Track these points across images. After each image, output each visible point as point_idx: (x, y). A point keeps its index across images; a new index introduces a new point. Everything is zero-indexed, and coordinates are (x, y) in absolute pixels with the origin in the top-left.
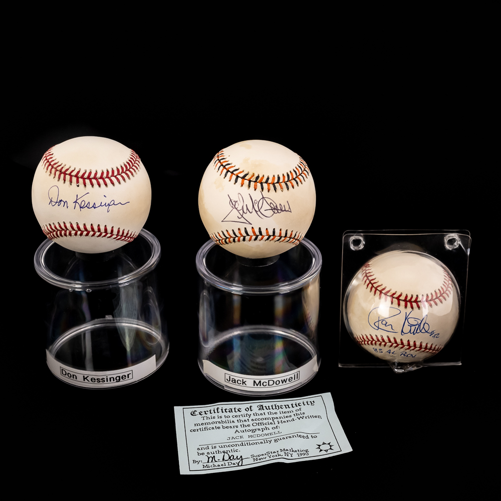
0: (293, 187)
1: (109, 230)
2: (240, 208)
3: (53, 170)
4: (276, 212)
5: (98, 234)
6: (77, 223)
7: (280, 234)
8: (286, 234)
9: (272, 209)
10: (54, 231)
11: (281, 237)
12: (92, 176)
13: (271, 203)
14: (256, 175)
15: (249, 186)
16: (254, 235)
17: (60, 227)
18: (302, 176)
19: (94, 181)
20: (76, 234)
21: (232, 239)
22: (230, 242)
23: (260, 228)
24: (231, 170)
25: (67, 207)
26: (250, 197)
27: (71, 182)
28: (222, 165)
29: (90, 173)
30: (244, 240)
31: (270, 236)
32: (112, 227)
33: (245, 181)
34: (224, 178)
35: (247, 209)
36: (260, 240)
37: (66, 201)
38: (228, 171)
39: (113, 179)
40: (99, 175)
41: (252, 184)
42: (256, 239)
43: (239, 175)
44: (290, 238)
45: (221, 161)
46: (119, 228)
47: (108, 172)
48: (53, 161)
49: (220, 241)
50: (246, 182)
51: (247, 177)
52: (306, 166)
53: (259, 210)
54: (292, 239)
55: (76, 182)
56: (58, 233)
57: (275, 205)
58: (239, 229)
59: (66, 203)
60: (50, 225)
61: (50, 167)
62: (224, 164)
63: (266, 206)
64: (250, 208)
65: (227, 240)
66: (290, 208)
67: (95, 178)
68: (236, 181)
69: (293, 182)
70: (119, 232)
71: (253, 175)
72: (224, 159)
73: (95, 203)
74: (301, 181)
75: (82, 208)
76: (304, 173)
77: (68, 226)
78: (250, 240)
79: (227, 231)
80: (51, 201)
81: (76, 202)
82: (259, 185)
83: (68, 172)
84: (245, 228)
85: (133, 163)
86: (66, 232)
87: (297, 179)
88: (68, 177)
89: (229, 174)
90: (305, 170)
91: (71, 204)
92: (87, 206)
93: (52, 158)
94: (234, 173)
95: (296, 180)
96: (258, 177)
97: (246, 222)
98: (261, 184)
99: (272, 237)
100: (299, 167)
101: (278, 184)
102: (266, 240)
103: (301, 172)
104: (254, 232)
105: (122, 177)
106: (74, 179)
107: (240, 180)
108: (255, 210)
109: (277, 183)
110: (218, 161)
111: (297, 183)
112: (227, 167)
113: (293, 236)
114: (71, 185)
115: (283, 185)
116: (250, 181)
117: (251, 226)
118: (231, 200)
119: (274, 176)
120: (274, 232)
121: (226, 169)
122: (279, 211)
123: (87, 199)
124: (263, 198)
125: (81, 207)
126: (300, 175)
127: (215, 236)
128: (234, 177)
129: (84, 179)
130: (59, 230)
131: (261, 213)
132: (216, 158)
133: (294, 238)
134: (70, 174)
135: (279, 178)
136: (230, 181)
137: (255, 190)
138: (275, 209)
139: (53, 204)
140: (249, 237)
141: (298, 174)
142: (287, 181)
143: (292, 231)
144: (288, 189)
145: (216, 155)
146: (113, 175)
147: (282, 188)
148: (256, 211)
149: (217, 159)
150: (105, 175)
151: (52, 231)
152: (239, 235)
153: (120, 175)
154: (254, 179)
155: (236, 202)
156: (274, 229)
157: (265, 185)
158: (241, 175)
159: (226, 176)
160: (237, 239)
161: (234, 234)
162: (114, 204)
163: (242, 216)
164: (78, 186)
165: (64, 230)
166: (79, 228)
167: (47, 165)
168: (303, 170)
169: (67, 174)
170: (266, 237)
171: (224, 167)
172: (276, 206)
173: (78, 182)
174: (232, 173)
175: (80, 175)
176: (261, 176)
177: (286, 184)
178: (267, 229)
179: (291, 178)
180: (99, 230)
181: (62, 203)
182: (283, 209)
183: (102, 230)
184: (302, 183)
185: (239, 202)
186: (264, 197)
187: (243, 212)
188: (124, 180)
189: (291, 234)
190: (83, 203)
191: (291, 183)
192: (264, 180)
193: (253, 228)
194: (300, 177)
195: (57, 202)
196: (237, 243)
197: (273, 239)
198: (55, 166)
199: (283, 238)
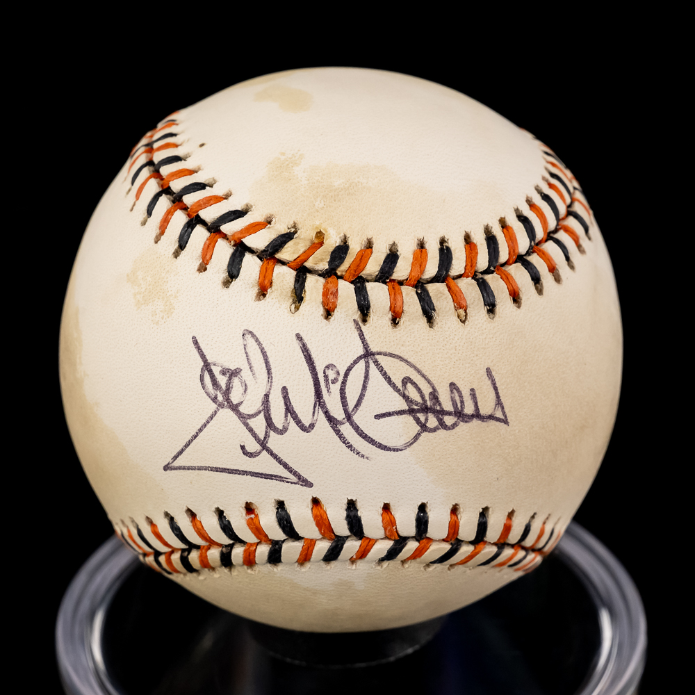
0: (516, 298)
2: (251, 404)
4: (432, 422)
7: (454, 527)
8: (482, 528)
9: (411, 412)
11: (456, 544)
13: (406, 381)
14: (332, 241)
15: (298, 296)
16: (324, 537)
18: (558, 242)
21: (214, 554)
22: (205, 564)
23: (351, 505)
24: (209, 214)
26: (305, 349)
28: (166, 190)
30: (275, 557)
31: (401, 542)
33: (279, 270)
34: (176, 254)
35: (289, 410)
36: (353, 561)
38: (195, 221)
41: (314, 285)
42: (332, 555)
43: (249, 241)
44: (501, 545)
45: (165, 170)
49: (162, 559)
50: (284, 277)
51: (287, 253)
52: (579, 195)
53: (349, 417)
54: (508, 552)
57: (427, 390)
58: (249, 508)
62: (177, 185)
63: (382, 397)
64: (303, 403)
65: (194, 557)
66: (499, 403)
68: (233, 272)
69: (518, 272)
71: (320, 236)
72: (176, 159)
74: (553, 269)
76: (568, 230)
78: (305, 558)
79: (192, 515)
82: (346, 290)
84: (281, 505)
87: (534, 259)
89: (199, 234)
90: (570, 213)
94: (225, 228)
95: (528, 266)
96: (340, 252)
97: (285, 473)
98: (359, 283)
99: (412, 546)
100: (546, 198)
101: (442, 287)
102: (382, 560)
103: (552, 223)
104: (323, 524)
107: (251, 265)
108: (327, 413)
109: (435, 279)
110: (146, 172)
111: (536, 279)
112: (189, 199)
113: (514, 537)
115: (468, 287)
116: (302, 272)
117: (309, 493)
118: (207, 366)
119: (421, 245)
120: (422, 523)
121: (185, 208)
122: (449, 420)
124: (368, 354)
126: (550, 236)
127: (134, 532)
128: (223, 251)
131: (357, 429)
132: (139, 156)
133: (519, 545)
135: (446, 254)
136: (203, 268)
137: (328, 313)
138: (425, 409)
140: (298, 545)
141: (540, 234)
142: (487, 272)
143: (511, 515)
144: (491, 307)
145: (144, 141)
147: (460, 304)
148: (330, 419)
149: (143, 160)
152: (250, 538)
154: (319, 261)
155: (233, 374)
156: (422, 508)
157: (378, 293)
158: (258, 241)
159: (182, 244)
160: (238, 552)
161: (227, 528)
163: (263, 444)
168: (562, 210)
170: (383, 546)
171: (177, 200)
172: (434, 396)
174: (214, 229)
176: (355, 247)
177: (483, 286)
178: (386, 508)
179: (504, 256)
182: (469, 409)
184: (558, 279)
185: (246, 374)
186: (374, 348)
187: (270, 424)
189: (507, 529)
191: (507, 279)
192: (373, 266)
193: (316, 502)
194: (550, 247)
196: (240, 573)
197: (417, 554)
199: (466, 550)
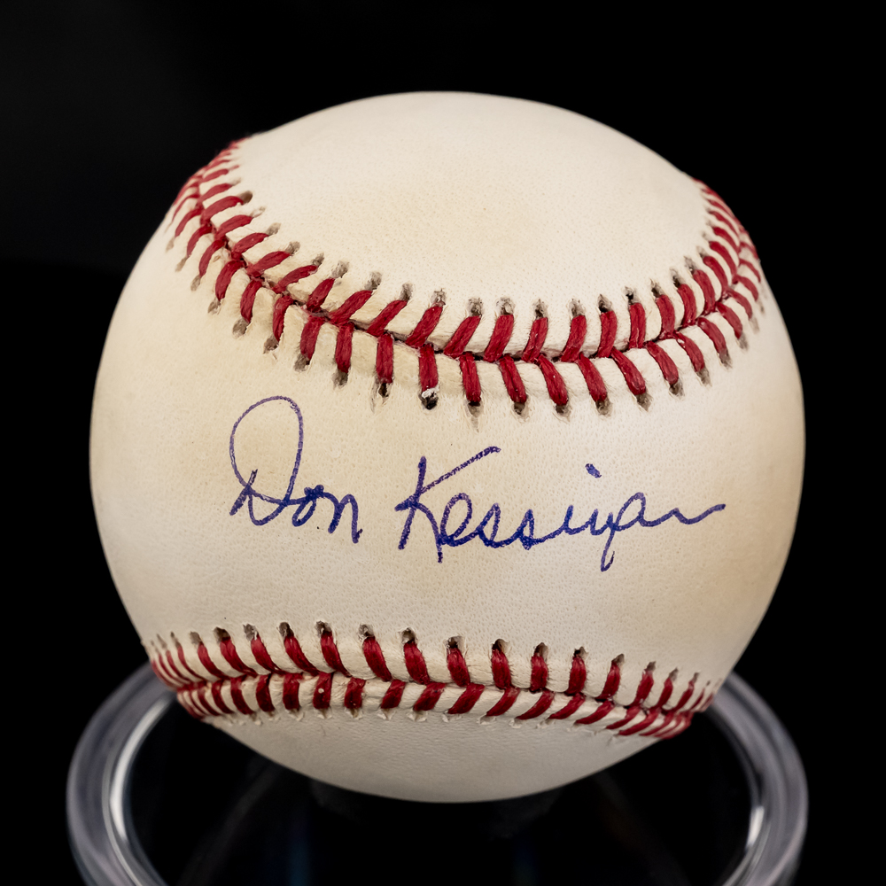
1: (596, 681)
3: (266, 300)
5: (526, 700)
6: (408, 633)
10: (248, 673)
12: (519, 339)
17: (294, 651)
19: (530, 374)
20: (391, 701)
25: (356, 536)
27: (384, 374)
29: (505, 323)
32: (616, 664)
37: (350, 499)
39: (640, 358)
40: (557, 337)
46: (651, 667)
47: (607, 316)
48: (259, 238)
55: (416, 379)
56: (276, 688)
59: (348, 508)
60: (223, 637)
61: (240, 280)
67: (534, 354)
70: (646, 686)
73: (529, 515)
75: (451, 541)
77: (351, 650)
80: (248, 492)
81: (412, 504)
83: (365, 314)
85: (729, 276)
86: (326, 683)
88: (364, 347)
91: (381, 519)
92: (479, 532)
93: (244, 220)
105: (690, 348)
106: (406, 360)
114: (384, 392)
123: (483, 486)
125: (442, 539)
129: (468, 362)
130: (282, 673)
134: (377, 328)
139: (262, 509)
146: (636, 340)
150: (593, 337)
151: (235, 674)
153: (675, 335)
162: (640, 518)
164: (430, 403)
165: (314, 671)
166: (417, 667)
167: (215, 268)
169: (355, 326)
173: (428, 377)
175: (444, 330)
180: (539, 678)
181: (324, 508)
183: (559, 676)
188: (699, 365)
190: (459, 511)
195: (287, 501)
198: (276, 273)
